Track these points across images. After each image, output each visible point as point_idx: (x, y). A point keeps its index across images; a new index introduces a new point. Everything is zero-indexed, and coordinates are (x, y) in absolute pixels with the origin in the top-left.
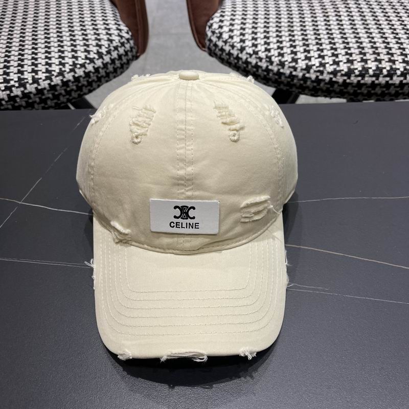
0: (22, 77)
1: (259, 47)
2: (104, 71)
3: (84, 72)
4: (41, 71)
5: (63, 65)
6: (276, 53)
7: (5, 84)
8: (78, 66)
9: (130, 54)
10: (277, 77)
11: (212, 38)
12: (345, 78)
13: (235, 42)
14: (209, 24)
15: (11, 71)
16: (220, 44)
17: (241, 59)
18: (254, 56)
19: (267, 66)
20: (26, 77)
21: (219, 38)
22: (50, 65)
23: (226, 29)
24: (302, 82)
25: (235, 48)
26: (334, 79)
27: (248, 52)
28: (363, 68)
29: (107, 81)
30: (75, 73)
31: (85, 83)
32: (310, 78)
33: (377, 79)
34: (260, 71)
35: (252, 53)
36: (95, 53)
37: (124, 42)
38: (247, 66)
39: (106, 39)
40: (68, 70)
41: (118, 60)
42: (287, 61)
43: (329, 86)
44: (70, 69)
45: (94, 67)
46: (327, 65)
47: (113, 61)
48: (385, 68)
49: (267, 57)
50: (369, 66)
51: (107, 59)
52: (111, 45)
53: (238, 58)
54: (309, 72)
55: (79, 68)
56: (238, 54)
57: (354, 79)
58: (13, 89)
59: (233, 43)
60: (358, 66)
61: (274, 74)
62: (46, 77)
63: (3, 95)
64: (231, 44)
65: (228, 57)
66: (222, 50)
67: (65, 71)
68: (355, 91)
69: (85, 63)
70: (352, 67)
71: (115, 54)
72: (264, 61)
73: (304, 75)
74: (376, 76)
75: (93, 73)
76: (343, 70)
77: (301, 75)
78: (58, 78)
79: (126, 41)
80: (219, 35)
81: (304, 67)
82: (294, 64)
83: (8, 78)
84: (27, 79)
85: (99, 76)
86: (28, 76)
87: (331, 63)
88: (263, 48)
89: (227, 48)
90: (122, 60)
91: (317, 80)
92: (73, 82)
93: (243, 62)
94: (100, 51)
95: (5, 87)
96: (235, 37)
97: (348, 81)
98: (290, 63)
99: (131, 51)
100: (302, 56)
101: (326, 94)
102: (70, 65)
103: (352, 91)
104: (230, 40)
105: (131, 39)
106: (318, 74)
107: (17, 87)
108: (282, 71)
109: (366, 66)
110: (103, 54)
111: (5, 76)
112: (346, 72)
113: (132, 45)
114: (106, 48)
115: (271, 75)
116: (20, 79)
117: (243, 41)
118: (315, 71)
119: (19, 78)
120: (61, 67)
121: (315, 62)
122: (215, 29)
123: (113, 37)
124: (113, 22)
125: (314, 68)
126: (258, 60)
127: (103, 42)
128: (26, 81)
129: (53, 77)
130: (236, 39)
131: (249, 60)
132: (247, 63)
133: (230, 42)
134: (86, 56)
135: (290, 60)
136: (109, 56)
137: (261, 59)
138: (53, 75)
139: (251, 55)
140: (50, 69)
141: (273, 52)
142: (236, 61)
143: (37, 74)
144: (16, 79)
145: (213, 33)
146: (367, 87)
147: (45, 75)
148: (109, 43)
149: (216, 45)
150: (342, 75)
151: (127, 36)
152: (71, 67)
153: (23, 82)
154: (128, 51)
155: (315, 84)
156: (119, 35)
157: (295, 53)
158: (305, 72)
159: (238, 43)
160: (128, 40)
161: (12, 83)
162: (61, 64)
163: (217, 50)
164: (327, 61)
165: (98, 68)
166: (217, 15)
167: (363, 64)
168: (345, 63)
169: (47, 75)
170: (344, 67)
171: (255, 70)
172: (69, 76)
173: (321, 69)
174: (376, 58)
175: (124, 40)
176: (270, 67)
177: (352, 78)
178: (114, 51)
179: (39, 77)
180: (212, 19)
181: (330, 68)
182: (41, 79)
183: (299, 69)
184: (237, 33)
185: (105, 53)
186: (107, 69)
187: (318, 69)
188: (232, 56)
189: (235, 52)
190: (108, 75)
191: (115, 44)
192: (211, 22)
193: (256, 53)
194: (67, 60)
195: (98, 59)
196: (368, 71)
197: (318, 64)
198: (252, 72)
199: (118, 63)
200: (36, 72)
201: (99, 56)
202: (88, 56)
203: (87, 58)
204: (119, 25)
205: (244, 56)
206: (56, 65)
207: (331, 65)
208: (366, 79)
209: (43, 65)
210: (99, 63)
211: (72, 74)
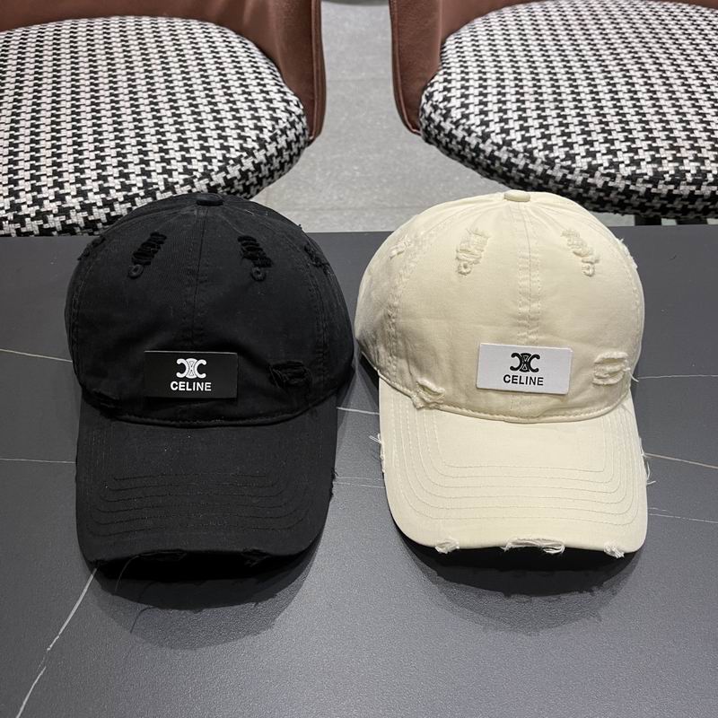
0: (149, 180)
1: (513, 135)
2: (267, 168)
3: (240, 170)
4: (176, 170)
5: (209, 160)
6: (540, 144)
7: (124, 193)
8: (231, 162)
9: (301, 139)
10: (541, 181)
11: (433, 115)
12: (650, 186)
13: (473, 124)
14: (426, 92)
15: (131, 171)
16: (447, 126)
17: (484, 151)
18: (505, 148)
19: (526, 165)
20: (154, 181)
21: (446, 116)
22: (189, 160)
23: (455, 102)
24: (581, 190)
25: (474, 135)
26: (632, 187)
27: (495, 141)
28: (677, 170)
29: (270, 183)
30: (227, 173)
31: (241, 188)
32: (595, 185)
33: (699, 189)
34: (514, 171)
35: (501, 143)
36: (253, 141)
37: (294, 121)
38: (493, 164)
39: (268, 117)
40: (216, 169)
41: (287, 150)
42: (558, 157)
43: (623, 197)
44: (219, 167)
45: (253, 162)
46: (622, 166)
47: (280, 151)
48: (710, 172)
49: (526, 150)
50: (687, 168)
51: (272, 149)
52: (276, 127)
53: (477, 150)
54: (592, 176)
55: (233, 165)
56: (478, 144)
57: (663, 189)
58: (136, 199)
59: (470, 126)
60: (669, 167)
61: (537, 177)
62: (185, 180)
63: (121, 209)
64: (467, 127)
65: (460, 147)
66: (451, 136)
67: (212, 170)
68: (663, 205)
69: (241, 156)
70: (660, 169)
71: (282, 142)
72: (521, 156)
73: (585, 180)
74: (697, 183)
75: (253, 173)
76: (646, 174)
77: (580, 179)
78: (201, 182)
79: (297, 120)
80: (444, 112)
81: (586, 168)
82: (569, 163)
83: (127, 182)
84: (157, 184)
85: (260, 176)
86: (158, 179)
87: (627, 162)
88: (518, 136)
89: (460, 133)
90: (291, 149)
91: (607, 189)
92: (223, 188)
93: (485, 157)
94: (261, 136)
95: (124, 196)
96: (472, 116)
97: (654, 190)
98: (562, 161)
99: (304, 134)
100: (581, 150)
101: (617, 209)
102: (219, 161)
103: (658, 205)
104: (464, 121)
105: (303, 116)
106: (608, 179)
107: (142, 198)
108: (549, 172)
109: (682, 168)
110: (266, 141)
111: (122, 180)
112: (650, 177)
113: (305, 124)
114: (269, 131)
115: (531, 178)
116: (146, 184)
117: (485, 123)
118: (603, 175)
119: (144, 181)
120: (206, 163)
121: (603, 160)
122: (437, 101)
123: (279, 114)
124: (275, 89)
125: (601, 169)
126: (511, 155)
127: (264, 123)
128: (155, 187)
129: (195, 180)
130: (474, 120)
131: (496, 153)
132: (492, 157)
133: (464, 124)
134: (241, 145)
135: (563, 156)
136: (274, 144)
137: (516, 153)
138: (195, 177)
139: (499, 147)
140: (189, 167)
141: (534, 143)
142: (474, 154)
143: (171, 176)
144: (141, 185)
145: (435, 108)
146: (683, 200)
147: (183, 177)
148: (274, 123)
149: (439, 128)
150: (645, 182)
151: (298, 111)
152: (220, 164)
153: (150, 189)
154: (300, 134)
155: (602, 194)
156: (287, 111)
157: (570, 145)
158: (587, 175)
159: (478, 126)
160: (299, 117)
161: (135, 190)
162: (205, 158)
163: (442, 135)
164: (620, 160)
165: (260, 163)
166: (439, 78)
167: (677, 164)
168: (648, 163)
169: (187, 176)
170: (647, 169)
171: (505, 169)
172: (218, 179)
173: (613, 171)
174: (696, 155)
175: (294, 118)
176: (531, 166)
177: (660, 187)
178: (281, 136)
179: (175, 180)
180: (432, 85)
181: (626, 171)
182: (177, 183)
183: (577, 171)
184: (474, 109)
185: (269, 140)
186: (272, 165)
187: (608, 171)
188: (467, 146)
189: (473, 141)
190: (272, 173)
191: (281, 125)
192: (430, 89)
193: (508, 143)
194: (213, 152)
195: (258, 150)
196: (685, 176)
197: (606, 164)
198: (500, 171)
199: (286, 155)
200: (170, 173)
201: (260, 145)
202: (245, 145)
203: (242, 149)
204: (285, 93)
205: (487, 147)
206: (199, 161)
207: (627, 165)
208: (682, 188)
209: (178, 161)
210: (260, 156)
211: (223, 174)
